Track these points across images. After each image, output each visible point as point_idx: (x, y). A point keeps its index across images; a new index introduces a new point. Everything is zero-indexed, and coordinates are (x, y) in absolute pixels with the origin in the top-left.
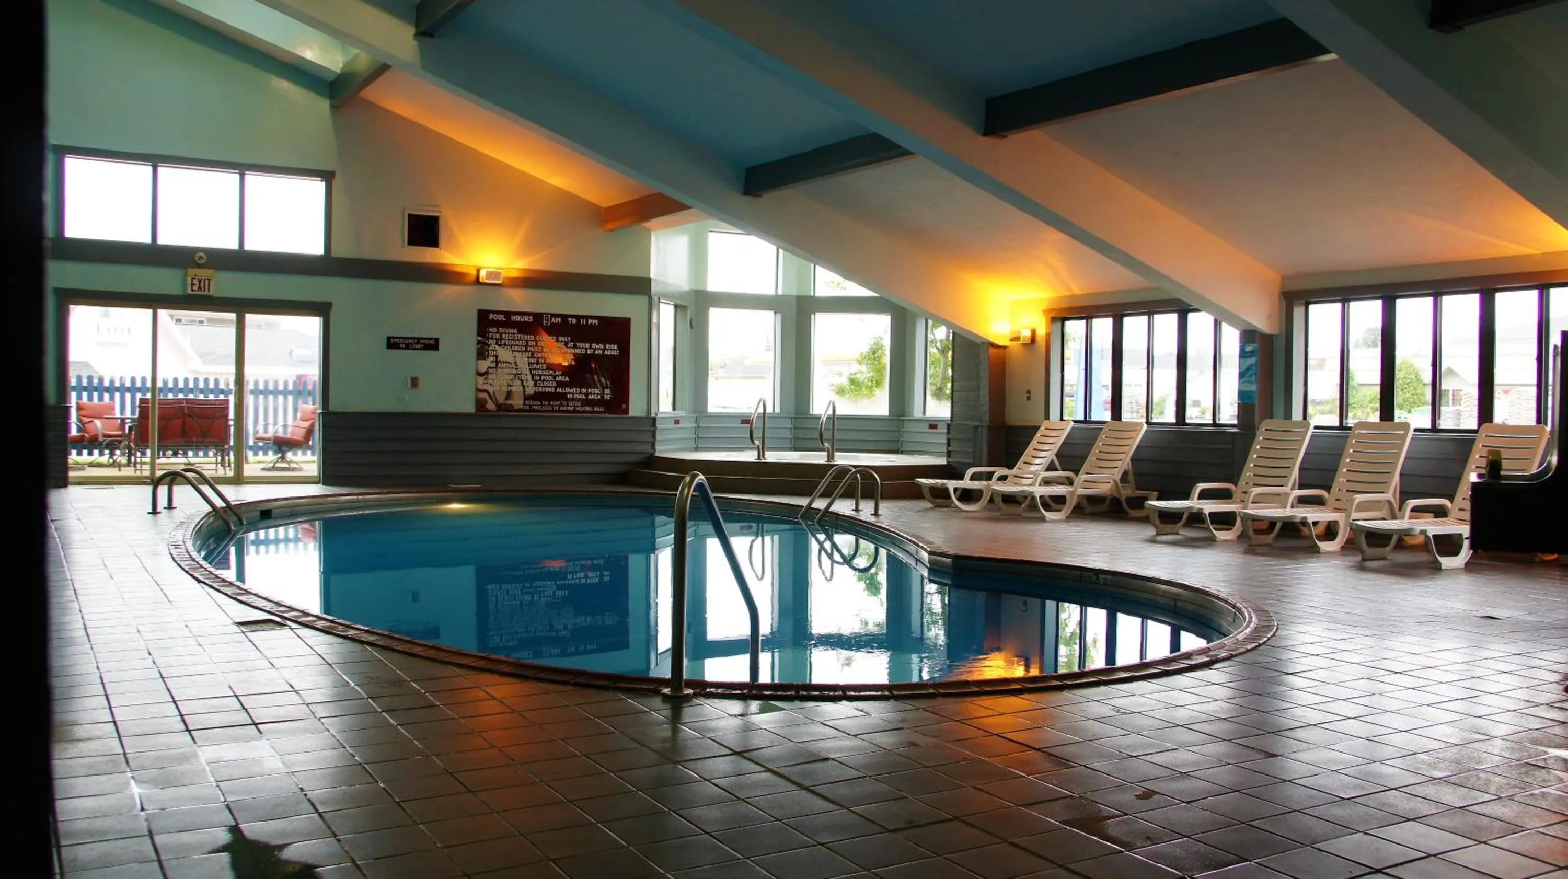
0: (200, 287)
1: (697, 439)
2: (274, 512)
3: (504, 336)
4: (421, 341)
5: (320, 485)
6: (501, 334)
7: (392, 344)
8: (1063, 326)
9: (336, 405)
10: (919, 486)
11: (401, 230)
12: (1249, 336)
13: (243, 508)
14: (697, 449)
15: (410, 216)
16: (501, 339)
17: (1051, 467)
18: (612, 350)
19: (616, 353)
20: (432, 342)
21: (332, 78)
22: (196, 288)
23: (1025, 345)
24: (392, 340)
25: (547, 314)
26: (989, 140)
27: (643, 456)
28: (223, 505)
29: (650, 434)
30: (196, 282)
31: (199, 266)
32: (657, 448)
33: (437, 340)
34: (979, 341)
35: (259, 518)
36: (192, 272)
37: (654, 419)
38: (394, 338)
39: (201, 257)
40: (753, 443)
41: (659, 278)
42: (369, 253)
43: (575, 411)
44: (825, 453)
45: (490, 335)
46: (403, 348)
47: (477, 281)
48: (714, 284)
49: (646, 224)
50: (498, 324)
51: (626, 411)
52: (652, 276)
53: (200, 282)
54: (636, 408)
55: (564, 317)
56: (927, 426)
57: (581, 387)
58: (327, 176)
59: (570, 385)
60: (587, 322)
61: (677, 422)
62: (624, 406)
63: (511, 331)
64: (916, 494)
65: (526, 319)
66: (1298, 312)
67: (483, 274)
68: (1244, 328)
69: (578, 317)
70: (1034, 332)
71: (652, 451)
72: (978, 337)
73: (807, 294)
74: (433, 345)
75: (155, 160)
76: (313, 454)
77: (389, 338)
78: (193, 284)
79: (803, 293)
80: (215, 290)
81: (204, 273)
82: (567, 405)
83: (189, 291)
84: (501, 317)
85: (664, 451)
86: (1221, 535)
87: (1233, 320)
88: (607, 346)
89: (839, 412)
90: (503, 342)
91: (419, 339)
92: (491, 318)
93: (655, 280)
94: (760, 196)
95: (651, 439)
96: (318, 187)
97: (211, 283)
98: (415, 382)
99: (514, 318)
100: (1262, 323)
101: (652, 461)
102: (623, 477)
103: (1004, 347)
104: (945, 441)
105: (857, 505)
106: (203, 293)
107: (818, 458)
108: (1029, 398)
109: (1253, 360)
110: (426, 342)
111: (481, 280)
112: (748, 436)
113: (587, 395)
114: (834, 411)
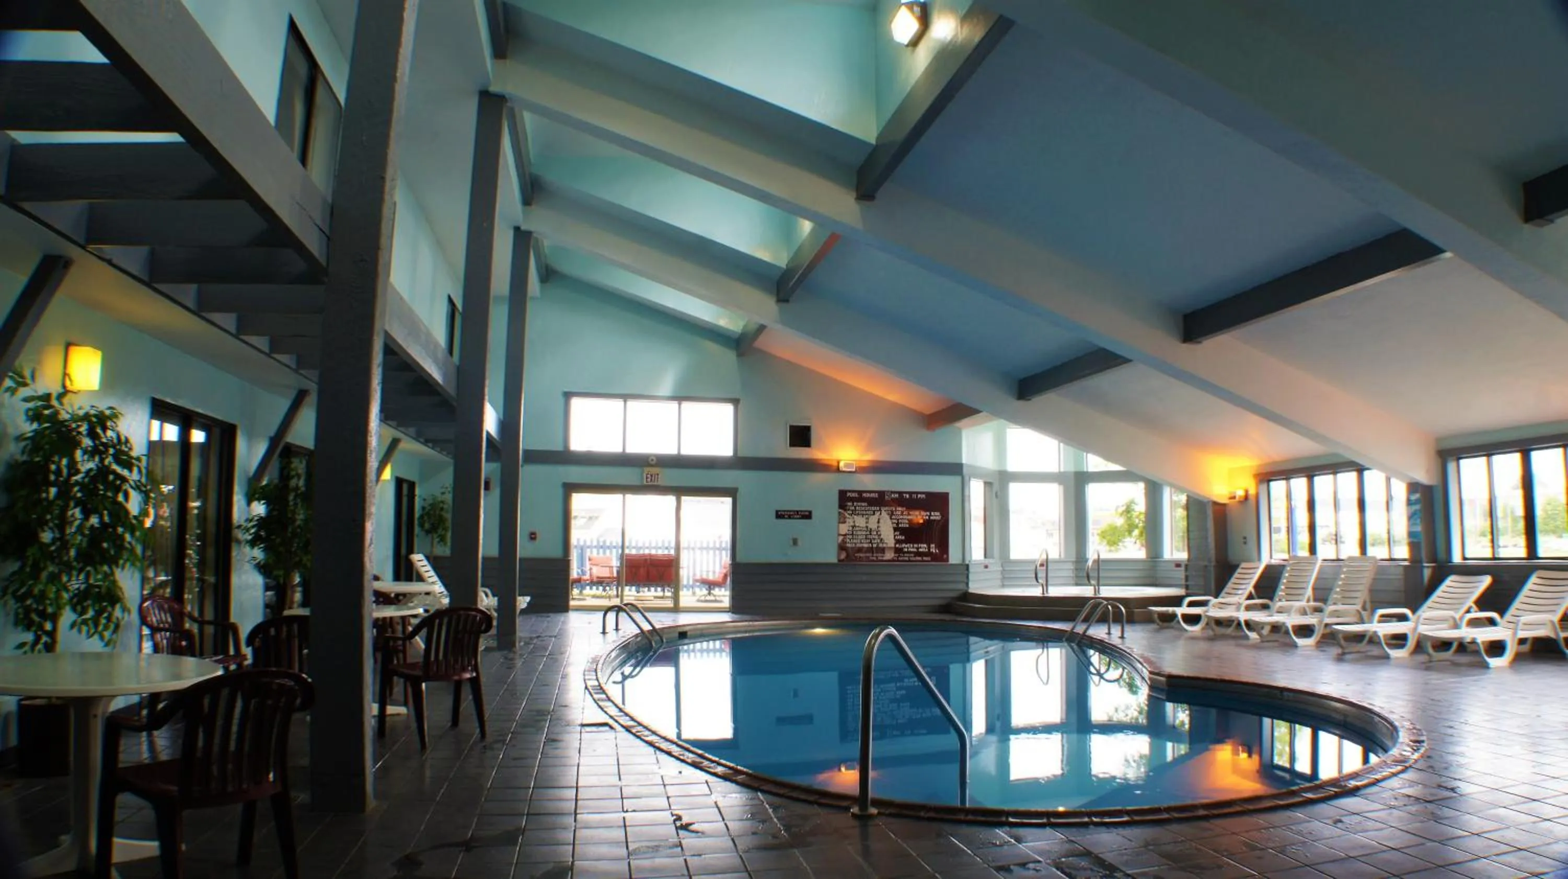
0: (651, 480)
1: (1004, 578)
2: (689, 633)
3: (857, 508)
4: (799, 513)
5: (730, 614)
6: (855, 507)
7: (779, 515)
8: (1268, 486)
9: (740, 558)
10: (1151, 612)
11: (785, 436)
12: (1413, 487)
13: (666, 630)
14: (1003, 586)
15: (792, 427)
16: (856, 510)
17: (1250, 597)
18: (936, 516)
19: (938, 518)
20: (807, 513)
21: (737, 336)
22: (649, 480)
23: (1240, 502)
24: (779, 513)
25: (888, 492)
26: (1186, 346)
27: (961, 592)
28: (650, 628)
29: (965, 576)
30: (649, 476)
31: (652, 466)
32: (970, 585)
33: (810, 512)
34: (1205, 500)
35: (677, 638)
36: (647, 470)
37: (967, 566)
38: (780, 511)
39: (652, 460)
40: (1037, 581)
41: (968, 463)
42: (762, 453)
43: (909, 561)
44: (1092, 588)
45: (848, 508)
46: (787, 518)
47: (838, 470)
48: (1012, 466)
49: (958, 424)
50: (853, 500)
51: (947, 560)
52: (964, 461)
53: (652, 476)
54: (954, 557)
55: (900, 493)
56: (1173, 565)
57: (913, 543)
58: (735, 402)
59: (906, 542)
60: (917, 496)
61: (986, 567)
62: (945, 556)
63: (863, 504)
64: (1148, 619)
65: (872, 495)
66: (1451, 466)
67: (842, 464)
68: (1409, 481)
69: (910, 493)
70: (1247, 491)
71: (966, 588)
72: (1204, 497)
73: (1082, 470)
74: (807, 516)
75: (625, 397)
76: (726, 590)
77: (777, 512)
78: (647, 478)
79: (1078, 470)
80: (661, 482)
81: (654, 470)
82: (904, 556)
83: (645, 483)
84: (854, 495)
85: (975, 587)
86: (1394, 653)
87: (1400, 476)
88: (932, 513)
89: (1102, 557)
90: (857, 512)
91: (797, 512)
92: (848, 495)
93: (966, 464)
94: (1029, 400)
95: (966, 580)
96: (728, 409)
97: (659, 476)
98: (795, 542)
99: (864, 495)
100: (1423, 477)
101: (967, 596)
102: (946, 608)
103: (1224, 505)
104: (1183, 577)
105: (1109, 629)
106: (654, 483)
107: (1087, 591)
108: (1245, 543)
109: (1417, 507)
110: (802, 513)
111: (841, 469)
112: (1034, 576)
113: (918, 548)
114: (1099, 556)
